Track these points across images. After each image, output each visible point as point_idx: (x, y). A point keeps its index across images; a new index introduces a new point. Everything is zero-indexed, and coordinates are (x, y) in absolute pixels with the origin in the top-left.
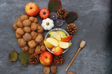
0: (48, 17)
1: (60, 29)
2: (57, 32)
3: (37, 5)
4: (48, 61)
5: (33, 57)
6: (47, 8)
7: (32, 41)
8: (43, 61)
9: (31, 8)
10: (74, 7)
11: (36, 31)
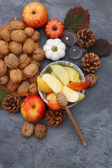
0: (60, 38)
1: (72, 64)
2: (67, 68)
3: (46, 10)
4: (34, 113)
5: (11, 99)
6: (63, 21)
7: (19, 70)
8: (26, 111)
9: (34, 13)
10: (110, 32)
11: (30, 55)
